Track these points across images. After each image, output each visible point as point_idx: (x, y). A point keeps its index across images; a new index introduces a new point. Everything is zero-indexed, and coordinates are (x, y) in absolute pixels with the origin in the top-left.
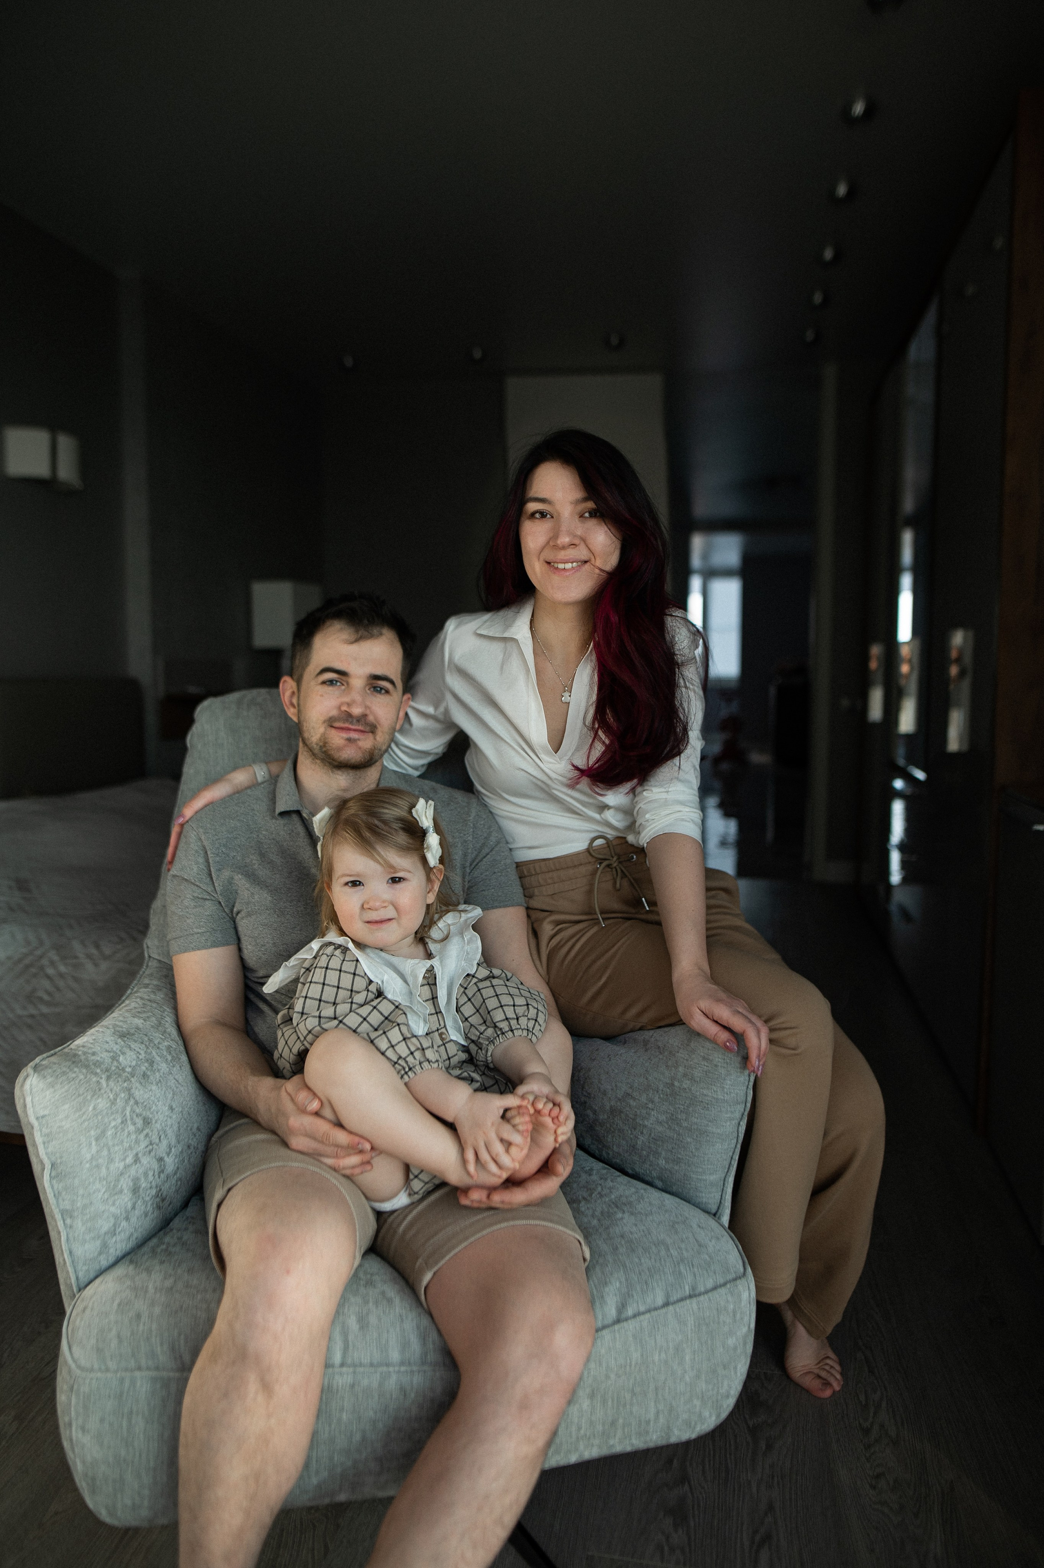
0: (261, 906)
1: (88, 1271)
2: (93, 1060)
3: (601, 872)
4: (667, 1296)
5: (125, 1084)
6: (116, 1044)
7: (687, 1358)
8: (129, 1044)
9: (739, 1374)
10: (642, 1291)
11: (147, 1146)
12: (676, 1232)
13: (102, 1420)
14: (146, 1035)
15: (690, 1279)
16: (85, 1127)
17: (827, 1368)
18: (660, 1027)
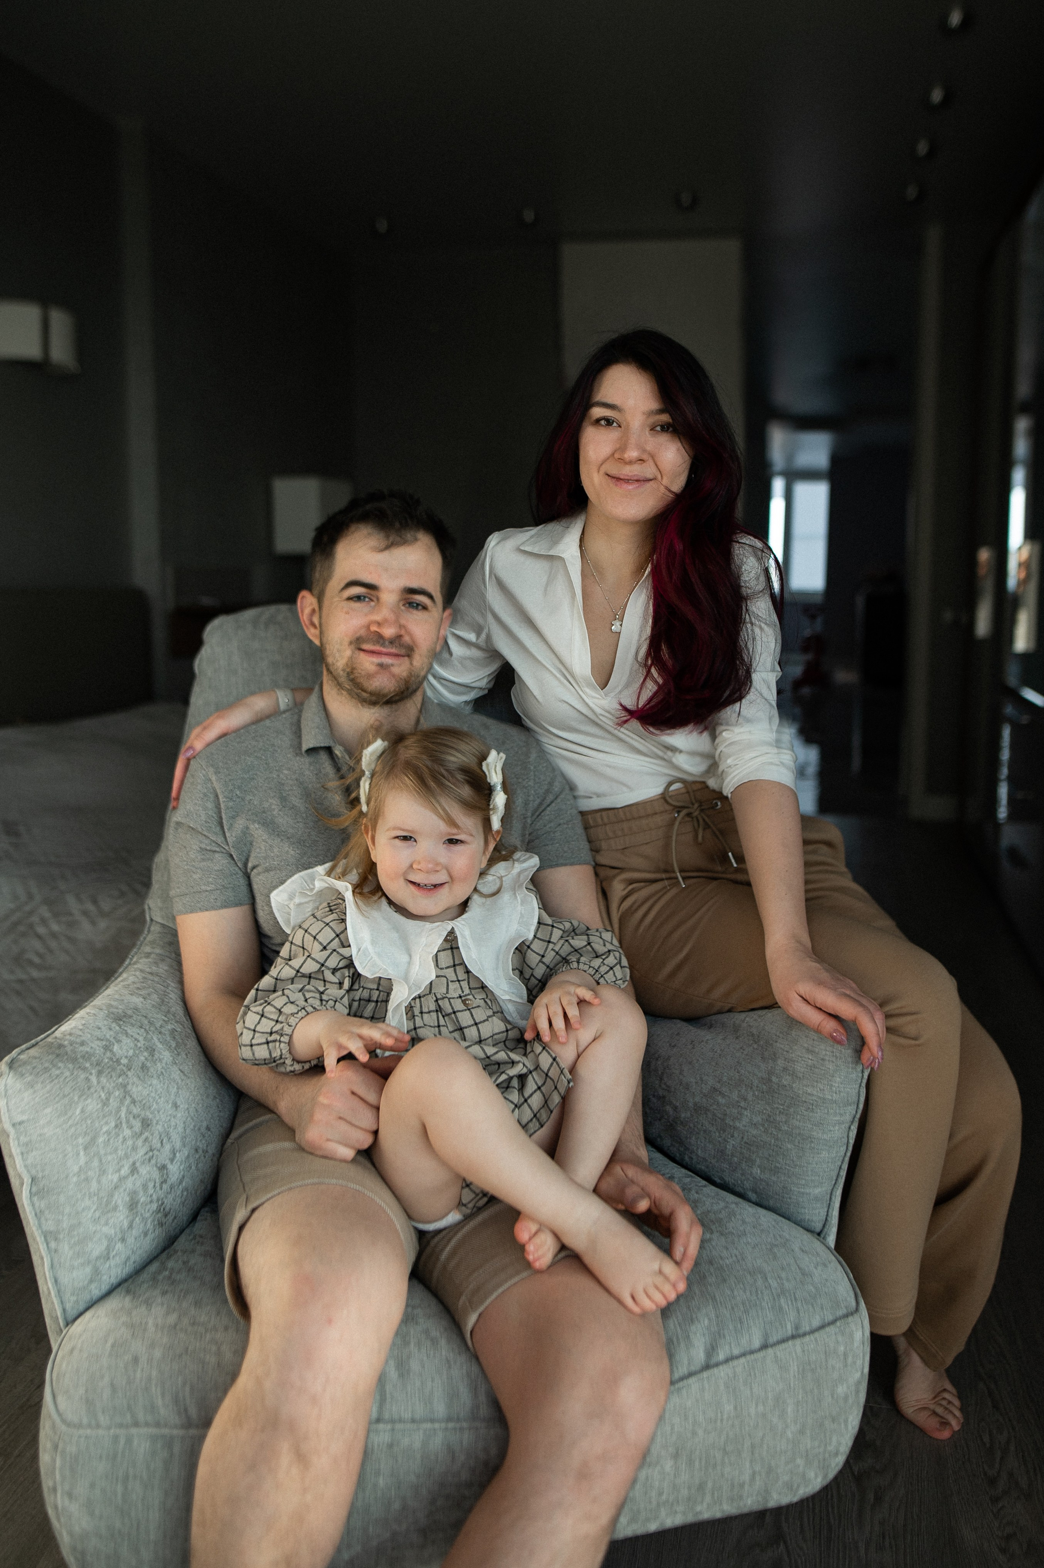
0: (281, 862)
1: (77, 1302)
2: (81, 1052)
3: (680, 823)
4: (766, 1336)
5: (120, 1080)
6: (110, 1029)
7: (790, 1410)
8: (126, 1028)
9: (850, 1428)
10: (736, 1330)
11: (147, 1153)
12: (775, 1258)
13: (92, 1486)
14: (146, 1017)
15: (792, 1315)
16: (71, 1134)
17: (944, 1403)
18: (753, 1010)
